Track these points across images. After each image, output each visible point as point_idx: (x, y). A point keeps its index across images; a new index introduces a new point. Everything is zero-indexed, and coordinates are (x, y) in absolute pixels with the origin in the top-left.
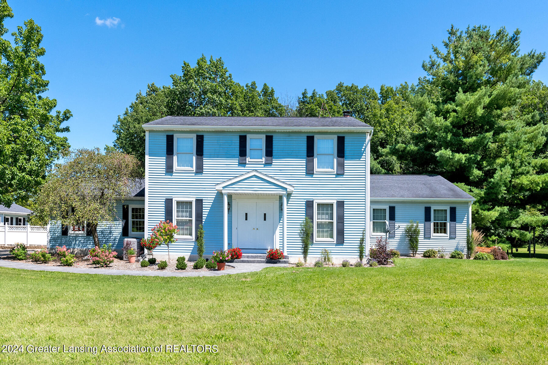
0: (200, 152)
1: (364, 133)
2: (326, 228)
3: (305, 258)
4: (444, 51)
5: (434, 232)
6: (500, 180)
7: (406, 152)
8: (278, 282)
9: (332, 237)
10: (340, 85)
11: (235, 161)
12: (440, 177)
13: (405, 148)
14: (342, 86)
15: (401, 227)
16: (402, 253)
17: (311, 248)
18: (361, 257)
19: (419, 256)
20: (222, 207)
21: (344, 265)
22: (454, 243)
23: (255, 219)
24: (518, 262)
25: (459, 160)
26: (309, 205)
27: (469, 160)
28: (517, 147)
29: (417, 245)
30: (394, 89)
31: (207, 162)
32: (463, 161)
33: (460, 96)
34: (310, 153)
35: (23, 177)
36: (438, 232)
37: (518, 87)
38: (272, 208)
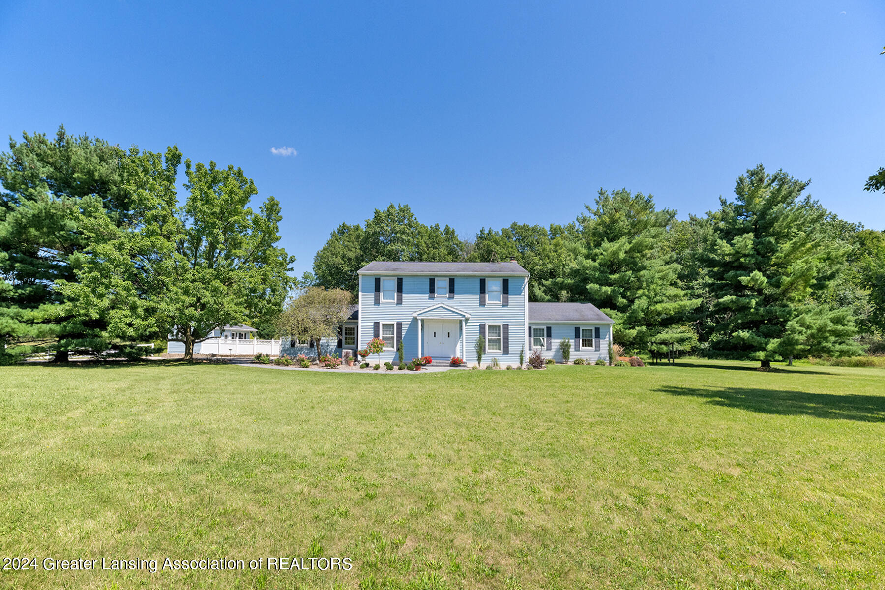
0: (400, 289)
1: (523, 277)
2: (495, 343)
3: (479, 363)
4: (594, 207)
5: (583, 346)
6: (639, 307)
7: (564, 284)
8: (459, 376)
9: (500, 349)
10: (515, 224)
11: (427, 296)
12: (590, 305)
13: (563, 281)
14: (516, 225)
15: (556, 343)
16: (557, 361)
17: (483, 357)
18: (521, 363)
19: (570, 363)
20: (417, 328)
21: (508, 369)
22: (599, 353)
23: (442, 336)
24: (661, 368)
25: (606, 292)
26: (482, 327)
27: (613, 291)
28: (652, 282)
29: (568, 355)
30: (562, 227)
31: (404, 296)
32: (609, 292)
33: (606, 244)
34: (483, 290)
35: (271, 307)
36: (585, 346)
37: (653, 238)
38: (454, 330)
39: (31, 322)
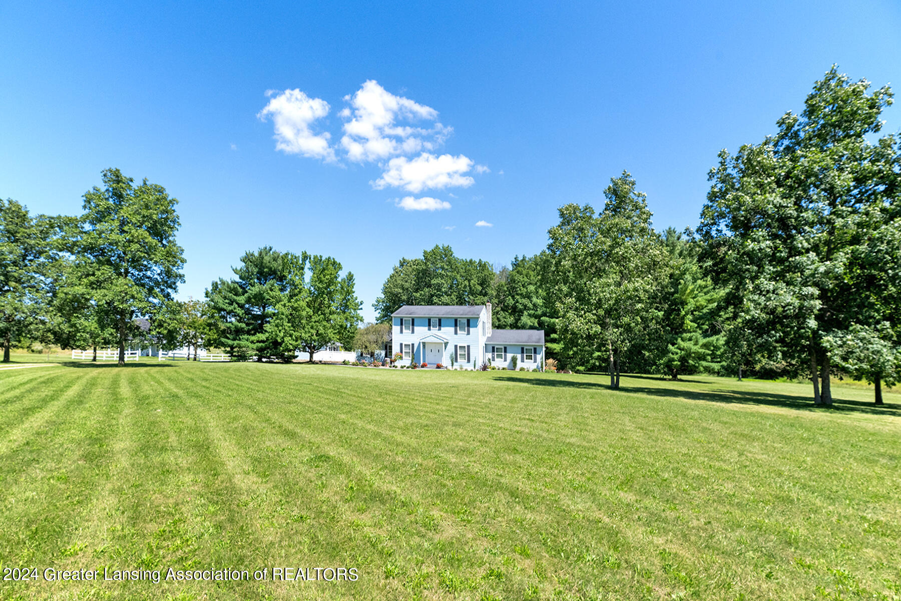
0: (413, 325)
2: (463, 356)
3: (452, 367)
5: (526, 359)
9: (465, 359)
11: (427, 328)
12: (542, 331)
15: (509, 356)
16: (509, 368)
17: (455, 364)
18: (474, 367)
19: (517, 370)
20: (420, 347)
22: (536, 364)
23: (435, 352)
26: (456, 346)
29: (516, 365)
31: (416, 328)
34: (456, 325)
36: (528, 359)
38: (442, 348)
39: (252, 342)
